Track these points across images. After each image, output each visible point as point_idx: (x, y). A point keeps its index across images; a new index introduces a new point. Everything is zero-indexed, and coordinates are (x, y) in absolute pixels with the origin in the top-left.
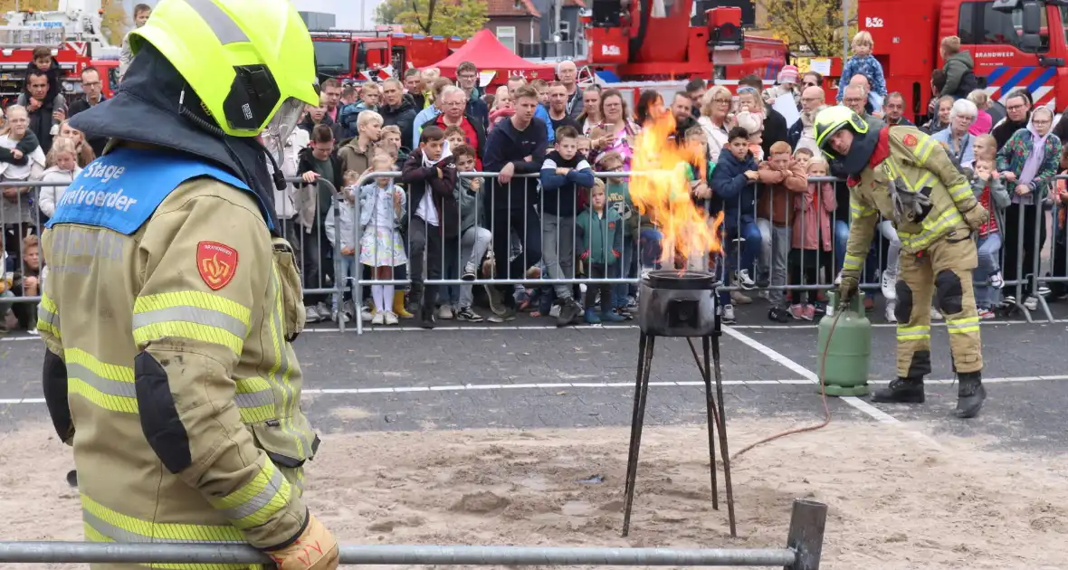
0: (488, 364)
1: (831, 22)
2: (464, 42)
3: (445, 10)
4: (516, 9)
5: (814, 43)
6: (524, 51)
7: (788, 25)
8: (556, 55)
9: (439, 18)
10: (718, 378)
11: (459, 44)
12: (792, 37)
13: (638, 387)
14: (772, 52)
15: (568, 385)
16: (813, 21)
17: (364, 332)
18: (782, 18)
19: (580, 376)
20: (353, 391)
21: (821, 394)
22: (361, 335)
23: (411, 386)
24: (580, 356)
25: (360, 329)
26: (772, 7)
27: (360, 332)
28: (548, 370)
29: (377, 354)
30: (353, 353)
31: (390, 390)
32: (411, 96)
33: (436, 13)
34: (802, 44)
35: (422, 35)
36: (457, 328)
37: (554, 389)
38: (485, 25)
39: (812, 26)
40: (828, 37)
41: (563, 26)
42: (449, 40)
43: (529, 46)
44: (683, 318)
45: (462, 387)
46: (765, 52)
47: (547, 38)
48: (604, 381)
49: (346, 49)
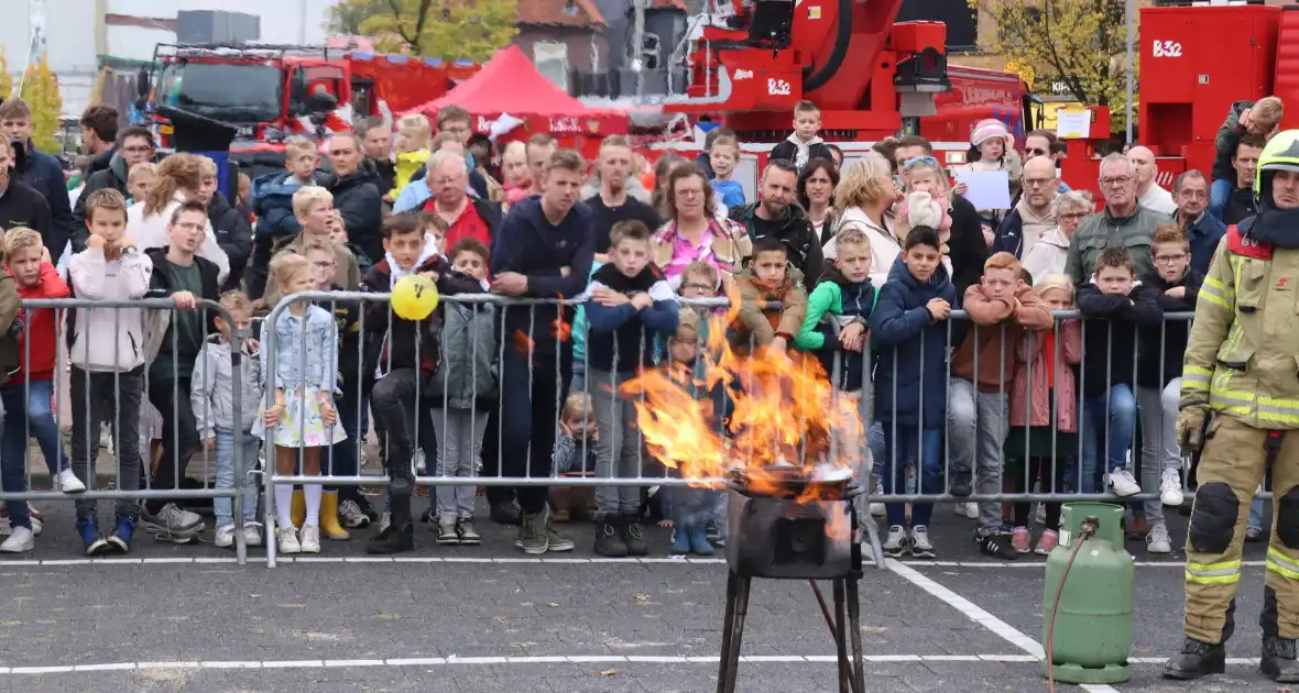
0: (486, 620)
1: (1105, 43)
2: (477, 68)
3: (446, 13)
4: (569, 15)
5: (1075, 78)
6: (581, 84)
7: (1032, 46)
8: (635, 93)
9: (436, 27)
10: (857, 651)
11: (467, 73)
12: (1039, 68)
13: (724, 663)
14: (1001, 94)
15: (621, 659)
16: (1075, 41)
17: (278, 564)
18: (1023, 36)
19: (645, 643)
20: (254, 665)
21: (1047, 678)
22: (272, 570)
23: (355, 658)
24: (646, 609)
25: (271, 559)
26: (1005, 16)
27: (272, 564)
28: (588, 633)
29: (296, 601)
30: (257, 601)
31: (318, 663)
32: (373, 163)
33: (431, 19)
34: (1056, 81)
35: (404, 54)
36: (439, 560)
37: (595, 665)
38: (514, 38)
39: (1073, 50)
40: (1100, 69)
41: (650, 44)
42: (450, 66)
43: (590, 77)
44: (798, 547)
45: (439, 661)
46: (988, 94)
47: (621, 63)
48: (683, 652)
49: (273, 79)
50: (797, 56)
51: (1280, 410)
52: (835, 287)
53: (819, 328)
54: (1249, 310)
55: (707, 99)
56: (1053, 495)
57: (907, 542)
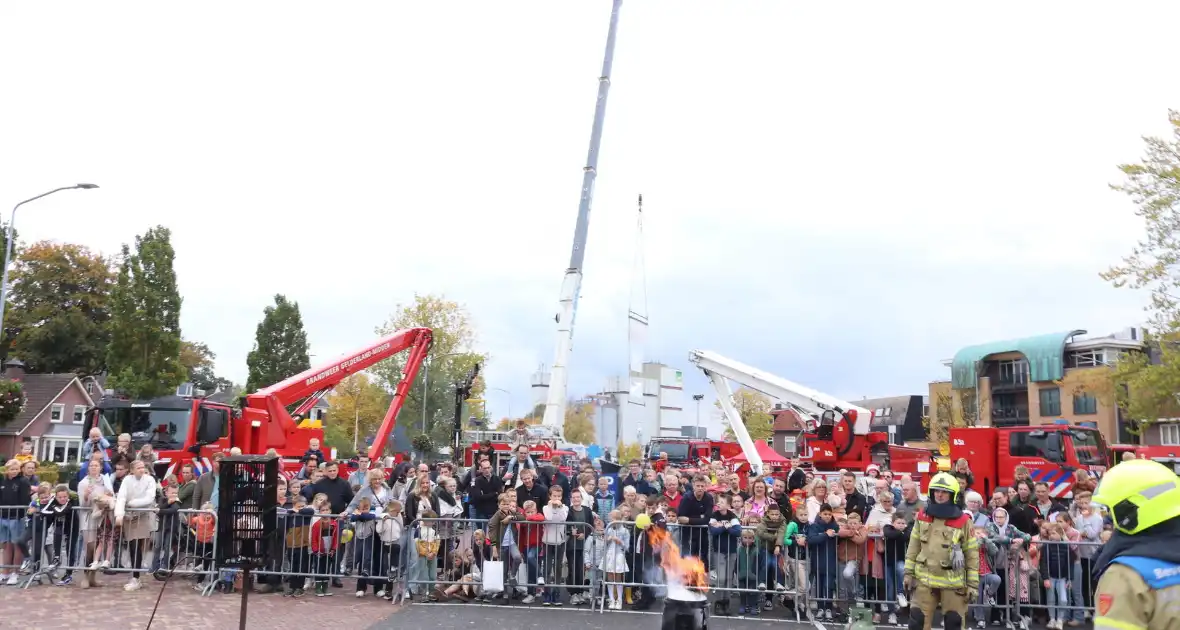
17: (604, 612)
27: (601, 612)
29: (601, 626)
44: (684, 626)
49: (686, 447)
50: (835, 444)
51: (938, 581)
52: (795, 524)
53: (790, 538)
54: (925, 542)
55: (805, 457)
56: (877, 601)
57: (824, 615)
